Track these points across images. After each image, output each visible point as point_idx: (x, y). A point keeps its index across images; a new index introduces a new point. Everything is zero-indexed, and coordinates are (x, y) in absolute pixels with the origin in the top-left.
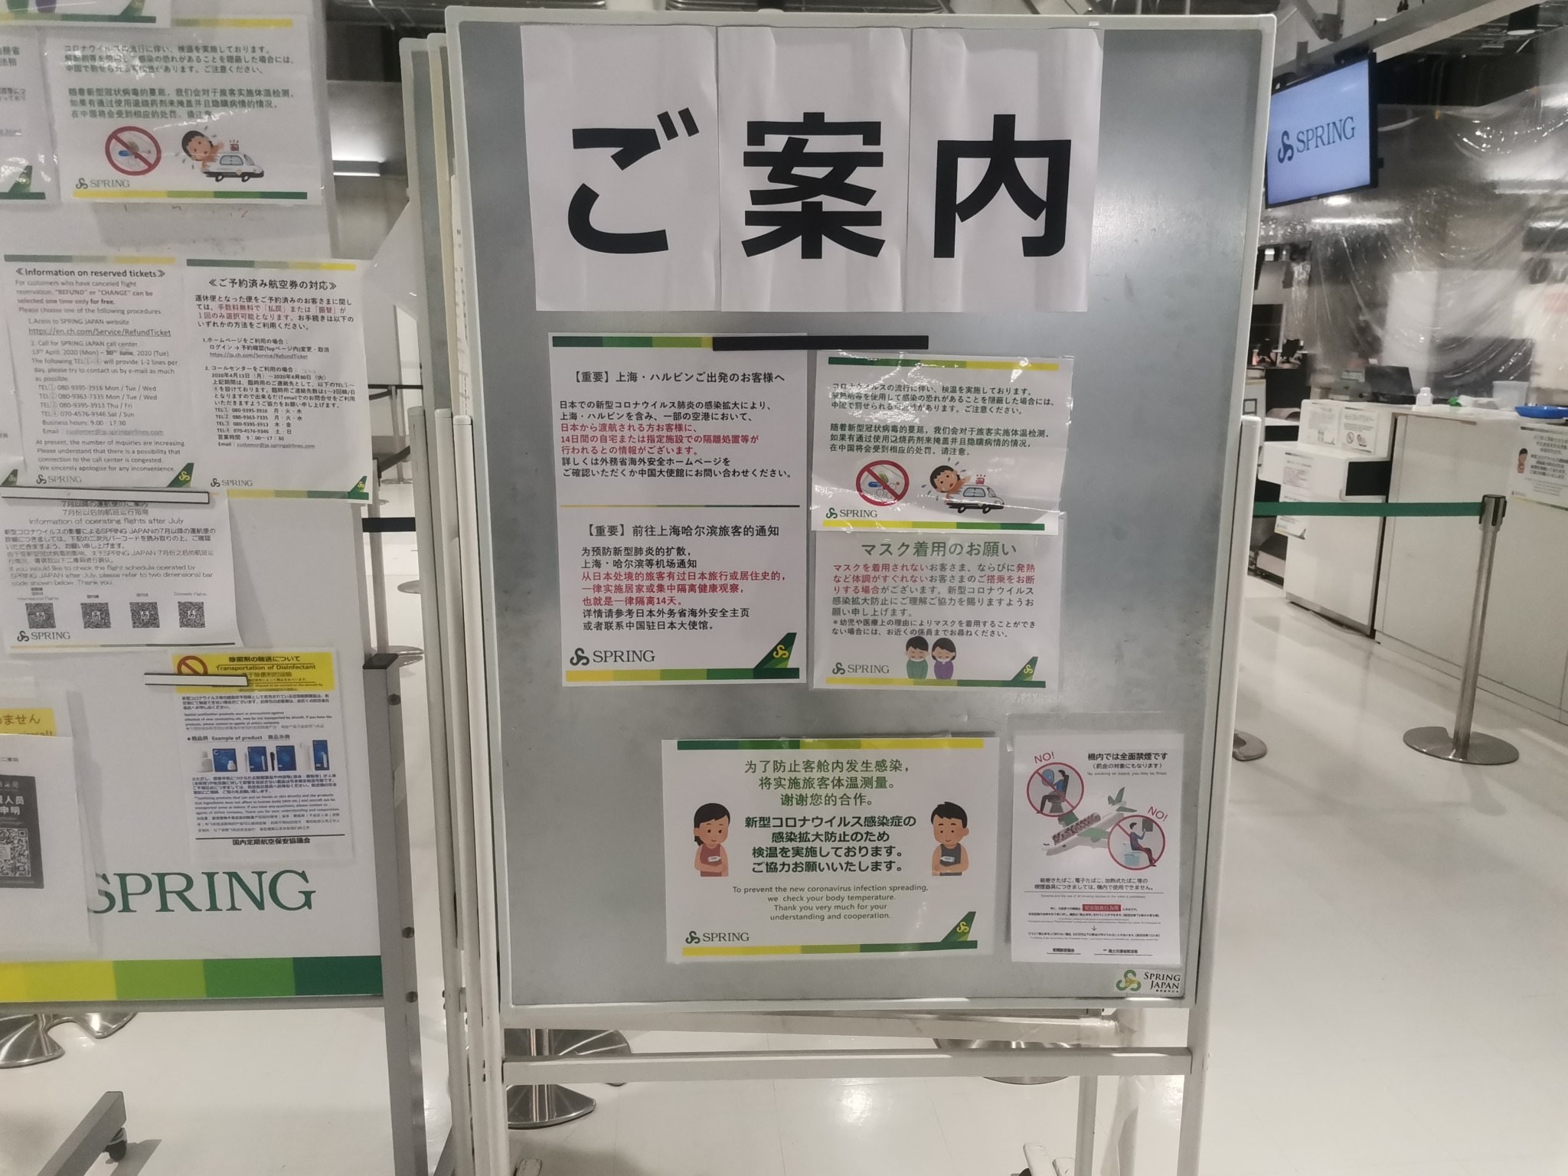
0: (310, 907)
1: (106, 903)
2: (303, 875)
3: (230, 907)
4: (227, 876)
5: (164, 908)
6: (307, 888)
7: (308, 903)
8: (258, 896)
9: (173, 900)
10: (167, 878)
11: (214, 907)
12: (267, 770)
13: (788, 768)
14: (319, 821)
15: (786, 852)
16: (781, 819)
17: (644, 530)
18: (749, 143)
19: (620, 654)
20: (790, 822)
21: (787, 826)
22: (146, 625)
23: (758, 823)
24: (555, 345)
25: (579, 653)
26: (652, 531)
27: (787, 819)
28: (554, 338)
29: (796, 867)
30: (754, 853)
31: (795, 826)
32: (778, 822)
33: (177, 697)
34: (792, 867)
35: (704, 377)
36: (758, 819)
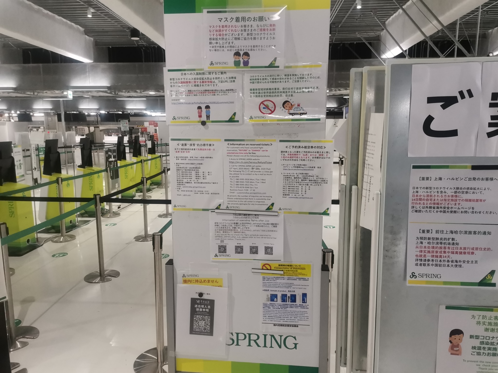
0: (296, 349)
1: (231, 342)
2: (295, 338)
3: (270, 346)
4: (270, 336)
5: (250, 345)
6: (296, 342)
7: (295, 347)
8: (280, 344)
9: (252, 343)
10: (251, 335)
11: (265, 346)
12: (287, 302)
13: (488, 318)
14: (302, 320)
15: (485, 349)
16: (484, 337)
17: (440, 231)
18: (492, 100)
19: (428, 275)
20: (488, 338)
21: (486, 339)
22: (254, 253)
23: (474, 338)
24: (413, 168)
25: (413, 274)
26: (443, 232)
27: (486, 337)
28: (413, 166)
29: (488, 354)
30: (472, 348)
31: (489, 339)
32: (483, 338)
33: (261, 277)
34: (487, 354)
35: (467, 179)
36: (475, 336)
